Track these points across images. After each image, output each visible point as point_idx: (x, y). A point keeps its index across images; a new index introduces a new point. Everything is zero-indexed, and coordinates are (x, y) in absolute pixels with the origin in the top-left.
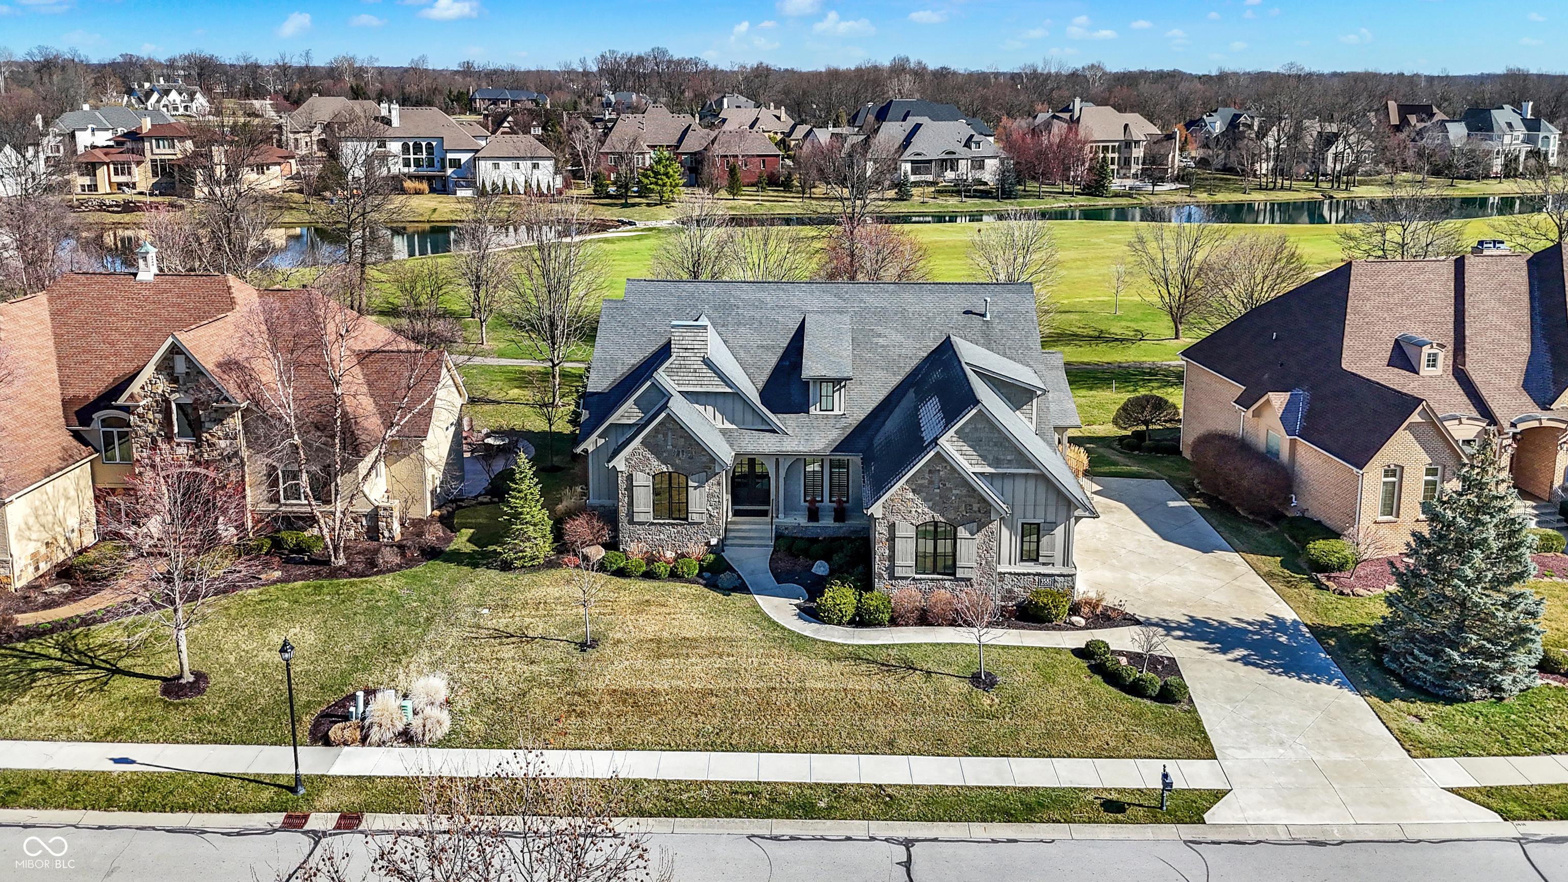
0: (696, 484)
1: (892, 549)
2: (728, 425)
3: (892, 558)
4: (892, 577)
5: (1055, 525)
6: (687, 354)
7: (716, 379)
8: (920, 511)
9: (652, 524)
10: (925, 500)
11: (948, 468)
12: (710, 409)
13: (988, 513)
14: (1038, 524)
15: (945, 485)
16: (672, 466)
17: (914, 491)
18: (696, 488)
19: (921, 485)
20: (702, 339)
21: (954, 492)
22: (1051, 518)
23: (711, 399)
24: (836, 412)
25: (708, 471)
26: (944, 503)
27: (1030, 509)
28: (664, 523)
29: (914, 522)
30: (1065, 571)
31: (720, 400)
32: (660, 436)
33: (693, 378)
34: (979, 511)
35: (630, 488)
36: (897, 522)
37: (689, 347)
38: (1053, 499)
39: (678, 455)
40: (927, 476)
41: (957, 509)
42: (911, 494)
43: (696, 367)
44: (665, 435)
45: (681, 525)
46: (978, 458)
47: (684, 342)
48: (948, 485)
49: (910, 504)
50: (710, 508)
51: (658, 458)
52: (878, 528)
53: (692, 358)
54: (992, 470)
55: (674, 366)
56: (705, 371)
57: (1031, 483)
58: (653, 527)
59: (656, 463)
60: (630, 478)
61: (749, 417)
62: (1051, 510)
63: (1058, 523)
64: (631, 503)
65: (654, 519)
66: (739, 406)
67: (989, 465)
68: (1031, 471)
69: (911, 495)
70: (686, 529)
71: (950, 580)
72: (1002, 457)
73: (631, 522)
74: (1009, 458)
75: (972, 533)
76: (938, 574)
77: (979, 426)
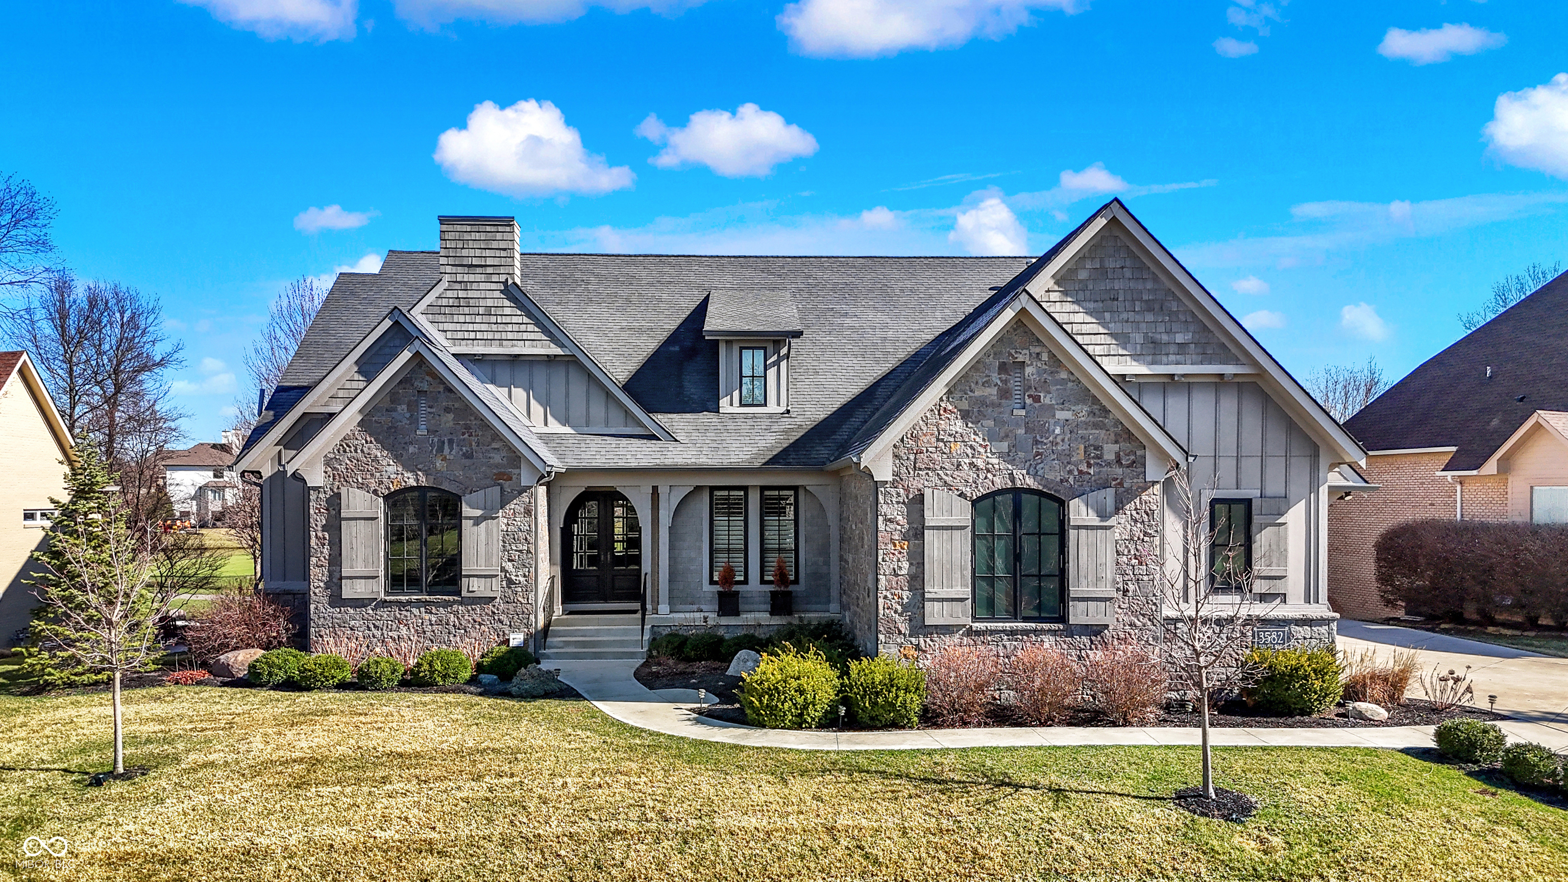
0: (478, 513)
1: (918, 559)
2: (555, 427)
3: (917, 580)
4: (920, 627)
5: (1282, 504)
6: (472, 278)
7: (531, 328)
8: (980, 463)
9: (384, 604)
10: (991, 437)
11: (1045, 357)
12: (519, 393)
13: (1139, 464)
14: (1248, 502)
15: (1037, 399)
16: (427, 475)
17: (965, 416)
18: (477, 521)
19: (983, 402)
20: (502, 245)
21: (1061, 415)
22: (1275, 487)
23: (522, 374)
24: (772, 407)
25: (506, 484)
26: (1036, 442)
27: (1227, 466)
28: (409, 602)
29: (968, 491)
31: (540, 375)
32: (402, 408)
33: (484, 327)
34: (1119, 461)
35: (334, 525)
36: (928, 492)
37: (475, 262)
39: (441, 449)
40: (995, 377)
41: (1066, 458)
42: (959, 423)
43: (490, 303)
44: (413, 407)
45: (446, 604)
46: (1109, 340)
47: (465, 253)
48: (1046, 400)
49: (958, 448)
50: (509, 566)
51: (398, 458)
52: (884, 509)
53: (483, 286)
54: (1143, 370)
55: (444, 302)
56: (507, 311)
57: (1229, 403)
58: (384, 613)
59: (391, 468)
60: (334, 502)
61: (598, 409)
62: (1275, 469)
63: (1292, 496)
64: (335, 560)
65: (387, 593)
66: (578, 388)
67: (1136, 357)
68: (1229, 369)
69: (958, 426)
70: (456, 614)
71: (1054, 633)
72: (1165, 338)
73: (337, 600)
74: (1180, 338)
75: (1103, 515)
76: (1026, 619)
77: (1110, 264)
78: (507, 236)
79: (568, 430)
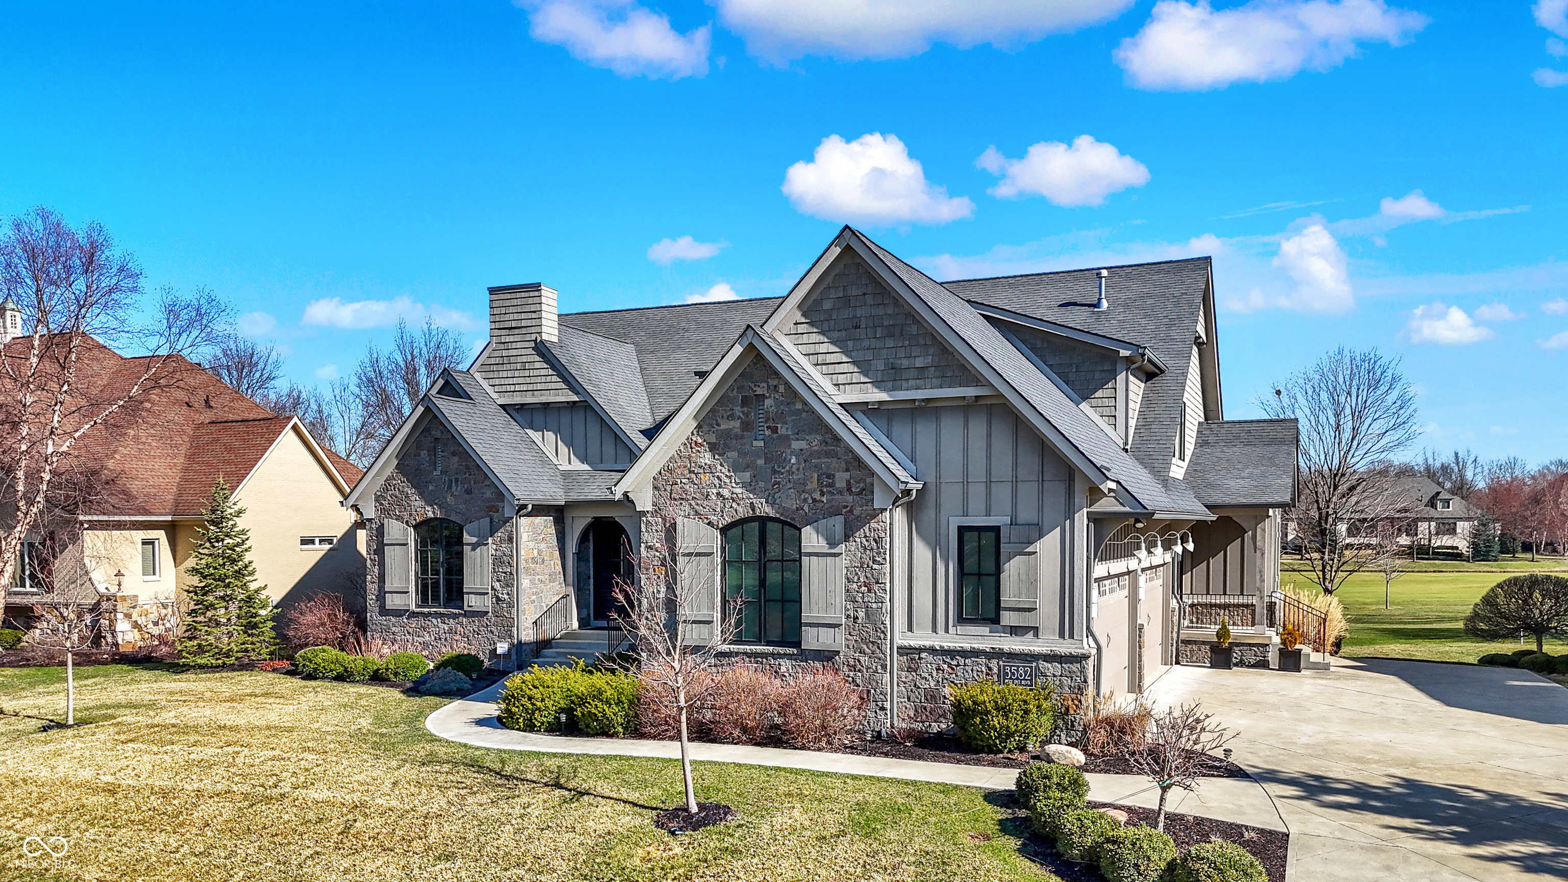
0: (474, 540)
1: (672, 581)
2: (575, 465)
3: (671, 605)
4: (673, 647)
5: (1036, 531)
6: (511, 339)
7: (555, 378)
8: (726, 493)
9: (414, 615)
10: (736, 468)
11: (782, 389)
13: (867, 492)
14: (996, 530)
15: (775, 430)
16: (440, 507)
17: (713, 448)
18: (474, 547)
19: (727, 434)
20: (533, 308)
21: (796, 445)
22: (1027, 514)
23: (551, 419)
25: (495, 515)
26: (774, 472)
27: (977, 492)
28: (430, 614)
29: (713, 518)
30: (1065, 647)
31: (565, 418)
32: (424, 453)
33: (521, 380)
34: (849, 490)
35: (380, 549)
36: (679, 521)
37: (514, 324)
38: (1029, 463)
39: (450, 487)
40: (738, 410)
41: (801, 487)
42: (708, 455)
43: (524, 359)
44: (433, 452)
45: (455, 617)
46: (851, 368)
47: (507, 317)
48: (782, 431)
49: (706, 478)
50: (497, 585)
51: (421, 494)
52: (645, 536)
53: (519, 345)
54: (884, 396)
55: (493, 361)
56: (537, 365)
57: (978, 428)
58: (414, 622)
59: (417, 502)
60: (381, 530)
61: (609, 449)
62: (1027, 492)
63: (1046, 525)
64: (382, 577)
65: (418, 606)
66: (594, 429)
67: (878, 384)
68: (970, 392)
69: (707, 458)
70: (461, 624)
71: (790, 657)
72: (905, 363)
73: (384, 611)
74: (919, 363)
75: (832, 543)
76: (768, 643)
77: (854, 292)
78: (536, 300)
79: (586, 467)
